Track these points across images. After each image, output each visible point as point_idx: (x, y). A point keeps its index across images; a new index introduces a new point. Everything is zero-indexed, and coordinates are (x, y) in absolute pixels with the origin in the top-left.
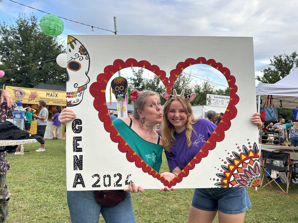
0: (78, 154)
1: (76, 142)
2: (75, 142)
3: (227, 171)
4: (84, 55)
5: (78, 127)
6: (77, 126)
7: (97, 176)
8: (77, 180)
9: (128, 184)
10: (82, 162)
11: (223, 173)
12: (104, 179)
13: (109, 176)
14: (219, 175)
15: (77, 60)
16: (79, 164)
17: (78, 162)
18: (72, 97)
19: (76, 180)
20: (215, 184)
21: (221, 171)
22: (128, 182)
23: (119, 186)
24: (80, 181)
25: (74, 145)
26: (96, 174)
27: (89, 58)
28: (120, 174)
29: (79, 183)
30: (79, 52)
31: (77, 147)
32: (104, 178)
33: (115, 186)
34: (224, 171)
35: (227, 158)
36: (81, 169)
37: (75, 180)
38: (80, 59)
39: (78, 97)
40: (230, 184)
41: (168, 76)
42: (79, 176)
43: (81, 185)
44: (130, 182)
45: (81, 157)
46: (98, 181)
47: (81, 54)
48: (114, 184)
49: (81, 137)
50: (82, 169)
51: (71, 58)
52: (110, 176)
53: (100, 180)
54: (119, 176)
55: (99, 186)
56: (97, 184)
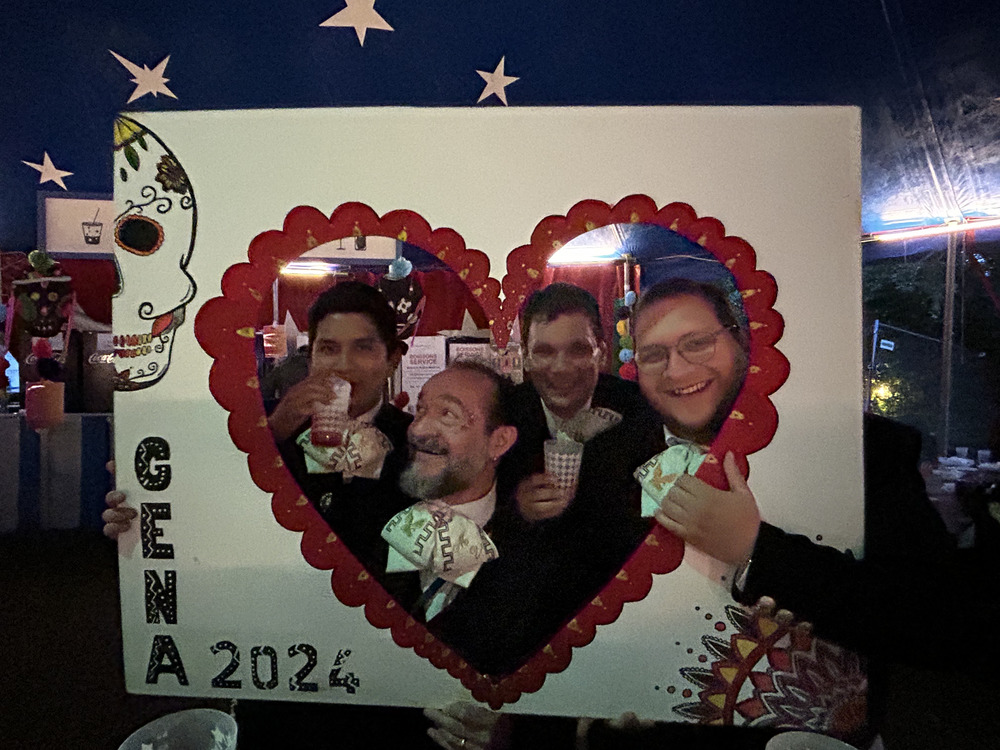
0: (161, 566)
1: (154, 525)
2: (148, 520)
3: (726, 661)
4: (176, 190)
5: (158, 468)
6: (154, 462)
7: (227, 648)
8: (160, 659)
9: (341, 685)
10: (174, 596)
11: (707, 666)
12: (255, 662)
13: (269, 651)
14: (693, 675)
15: (150, 213)
16: (164, 601)
17: (159, 595)
18: (134, 354)
19: (156, 657)
20: (674, 709)
21: (703, 659)
22: (340, 676)
23: (306, 690)
24: (170, 663)
25: (144, 535)
26: (225, 642)
27: (194, 205)
28: (309, 647)
29: (167, 669)
30: (158, 179)
31: (154, 540)
32: (253, 656)
33: (292, 688)
34: (712, 659)
35: (727, 608)
36: (172, 619)
37: (152, 656)
38: (162, 209)
39: (153, 357)
40: (736, 713)
41: (499, 271)
42: (164, 645)
43: (175, 676)
44: (347, 678)
45: (172, 576)
46: (231, 665)
47: (165, 189)
48: (291, 679)
49: (167, 506)
50: (175, 622)
51: (129, 204)
52: (273, 651)
53: (238, 664)
54: (306, 652)
55: (237, 684)
56: (228, 679)
